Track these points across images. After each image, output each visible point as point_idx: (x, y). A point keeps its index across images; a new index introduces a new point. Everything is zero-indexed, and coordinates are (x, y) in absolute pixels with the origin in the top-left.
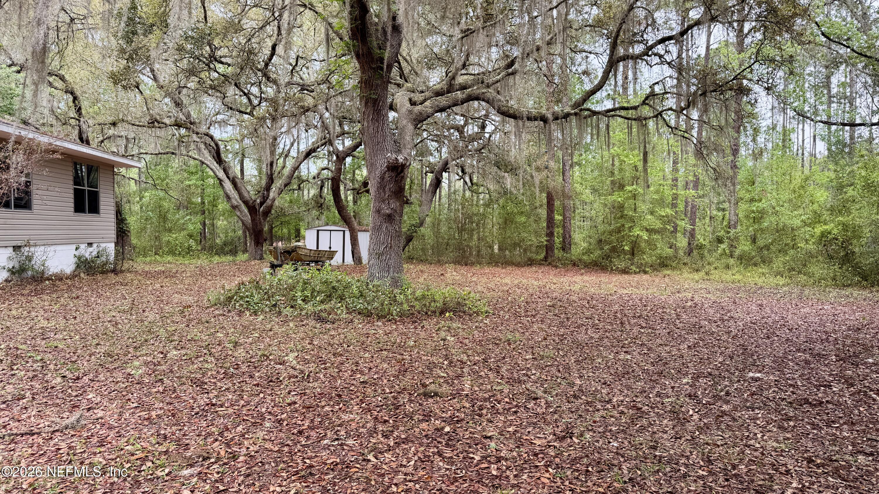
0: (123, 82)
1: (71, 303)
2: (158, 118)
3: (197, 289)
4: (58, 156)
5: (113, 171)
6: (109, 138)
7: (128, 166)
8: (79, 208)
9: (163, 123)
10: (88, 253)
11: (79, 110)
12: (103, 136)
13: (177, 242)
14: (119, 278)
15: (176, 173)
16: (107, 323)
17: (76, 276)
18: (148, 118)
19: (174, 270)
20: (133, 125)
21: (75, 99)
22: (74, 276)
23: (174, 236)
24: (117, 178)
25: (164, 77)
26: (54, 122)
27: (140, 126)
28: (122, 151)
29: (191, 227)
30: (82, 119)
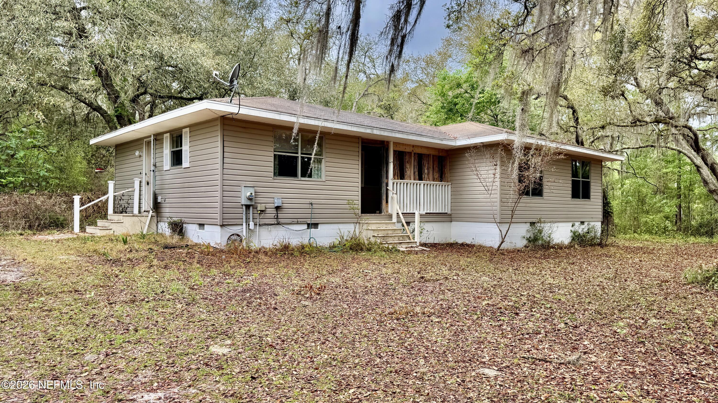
0: (612, 93)
1: (569, 267)
2: (640, 118)
3: (673, 266)
4: (562, 157)
5: (602, 165)
6: (598, 138)
7: (612, 160)
8: (575, 195)
9: (644, 122)
10: (581, 229)
11: (577, 120)
12: (594, 137)
13: (654, 223)
14: (604, 251)
15: (654, 162)
16: (596, 287)
17: (572, 247)
18: (630, 119)
19: (651, 247)
20: (618, 126)
21: (574, 112)
22: (570, 246)
23: (651, 217)
24: (605, 170)
25: (645, 83)
26: (559, 131)
27: (624, 126)
28: (608, 148)
29: (667, 209)
30: (578, 126)
